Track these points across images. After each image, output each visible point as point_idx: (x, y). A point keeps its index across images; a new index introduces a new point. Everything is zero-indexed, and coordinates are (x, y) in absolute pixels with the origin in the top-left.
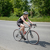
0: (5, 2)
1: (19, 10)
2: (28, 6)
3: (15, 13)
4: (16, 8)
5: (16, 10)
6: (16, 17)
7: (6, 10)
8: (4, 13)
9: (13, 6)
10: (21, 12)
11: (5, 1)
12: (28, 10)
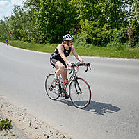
0: (58, 5)
1: (95, 26)
2: (122, 14)
3: (83, 35)
4: (87, 21)
5: (86, 24)
6: (84, 43)
7: (60, 26)
8: (52, 35)
9: (79, 13)
10: (99, 30)
11: (56, 2)
12: (121, 25)
